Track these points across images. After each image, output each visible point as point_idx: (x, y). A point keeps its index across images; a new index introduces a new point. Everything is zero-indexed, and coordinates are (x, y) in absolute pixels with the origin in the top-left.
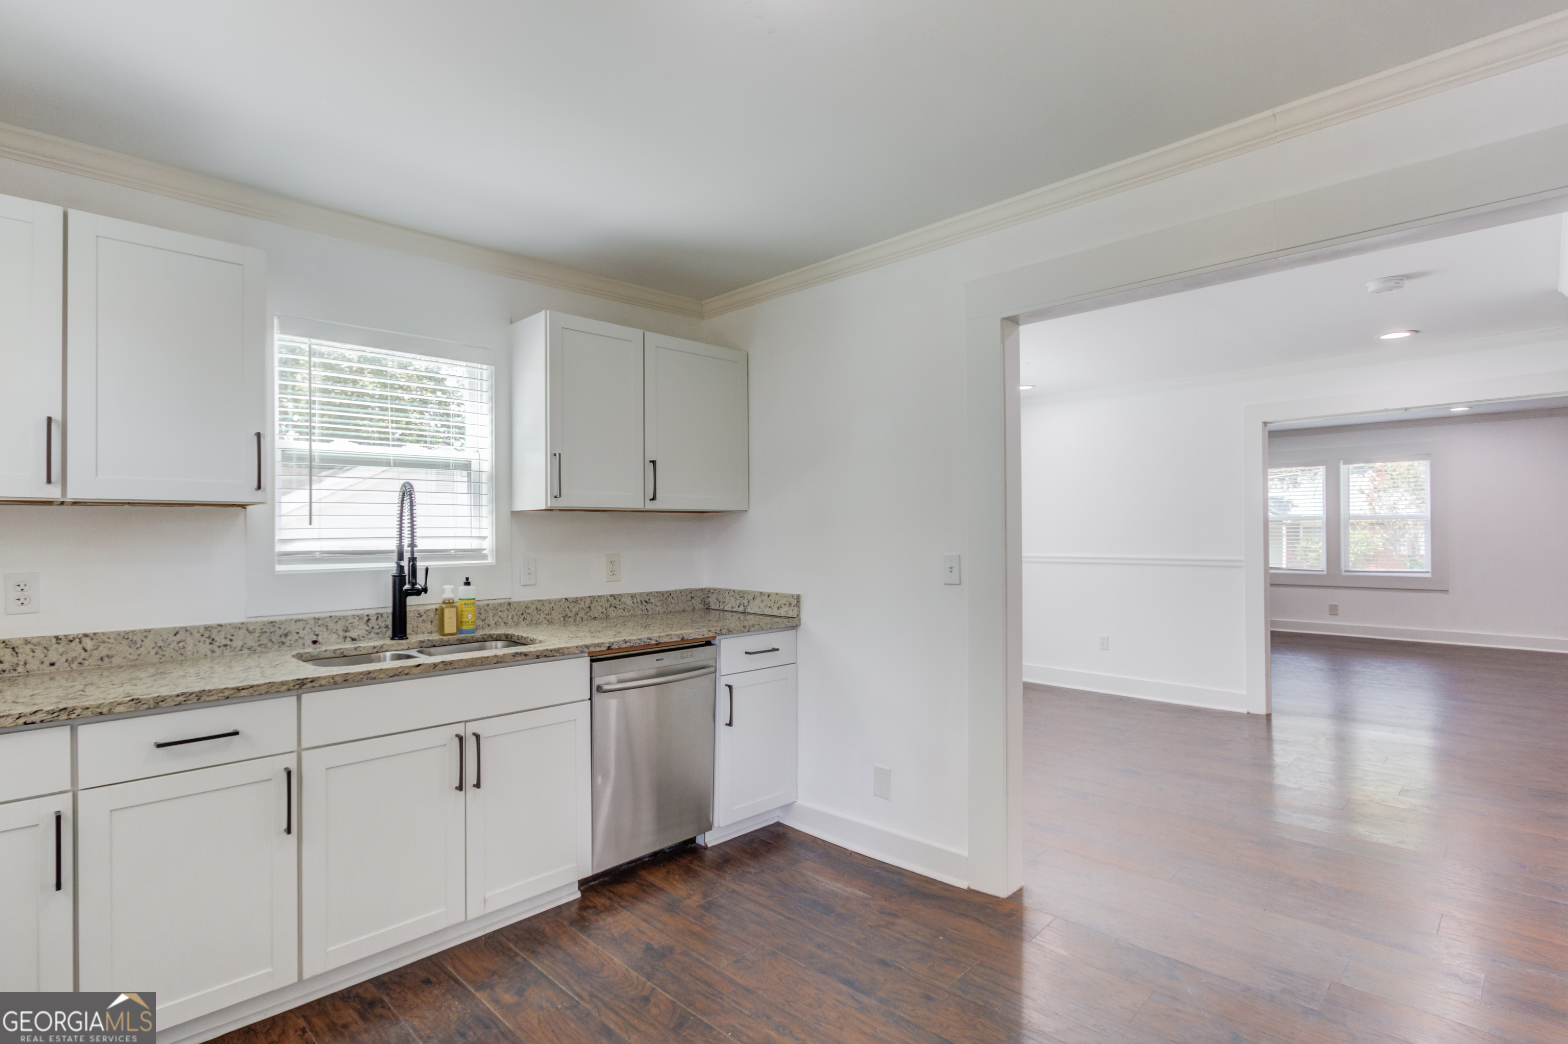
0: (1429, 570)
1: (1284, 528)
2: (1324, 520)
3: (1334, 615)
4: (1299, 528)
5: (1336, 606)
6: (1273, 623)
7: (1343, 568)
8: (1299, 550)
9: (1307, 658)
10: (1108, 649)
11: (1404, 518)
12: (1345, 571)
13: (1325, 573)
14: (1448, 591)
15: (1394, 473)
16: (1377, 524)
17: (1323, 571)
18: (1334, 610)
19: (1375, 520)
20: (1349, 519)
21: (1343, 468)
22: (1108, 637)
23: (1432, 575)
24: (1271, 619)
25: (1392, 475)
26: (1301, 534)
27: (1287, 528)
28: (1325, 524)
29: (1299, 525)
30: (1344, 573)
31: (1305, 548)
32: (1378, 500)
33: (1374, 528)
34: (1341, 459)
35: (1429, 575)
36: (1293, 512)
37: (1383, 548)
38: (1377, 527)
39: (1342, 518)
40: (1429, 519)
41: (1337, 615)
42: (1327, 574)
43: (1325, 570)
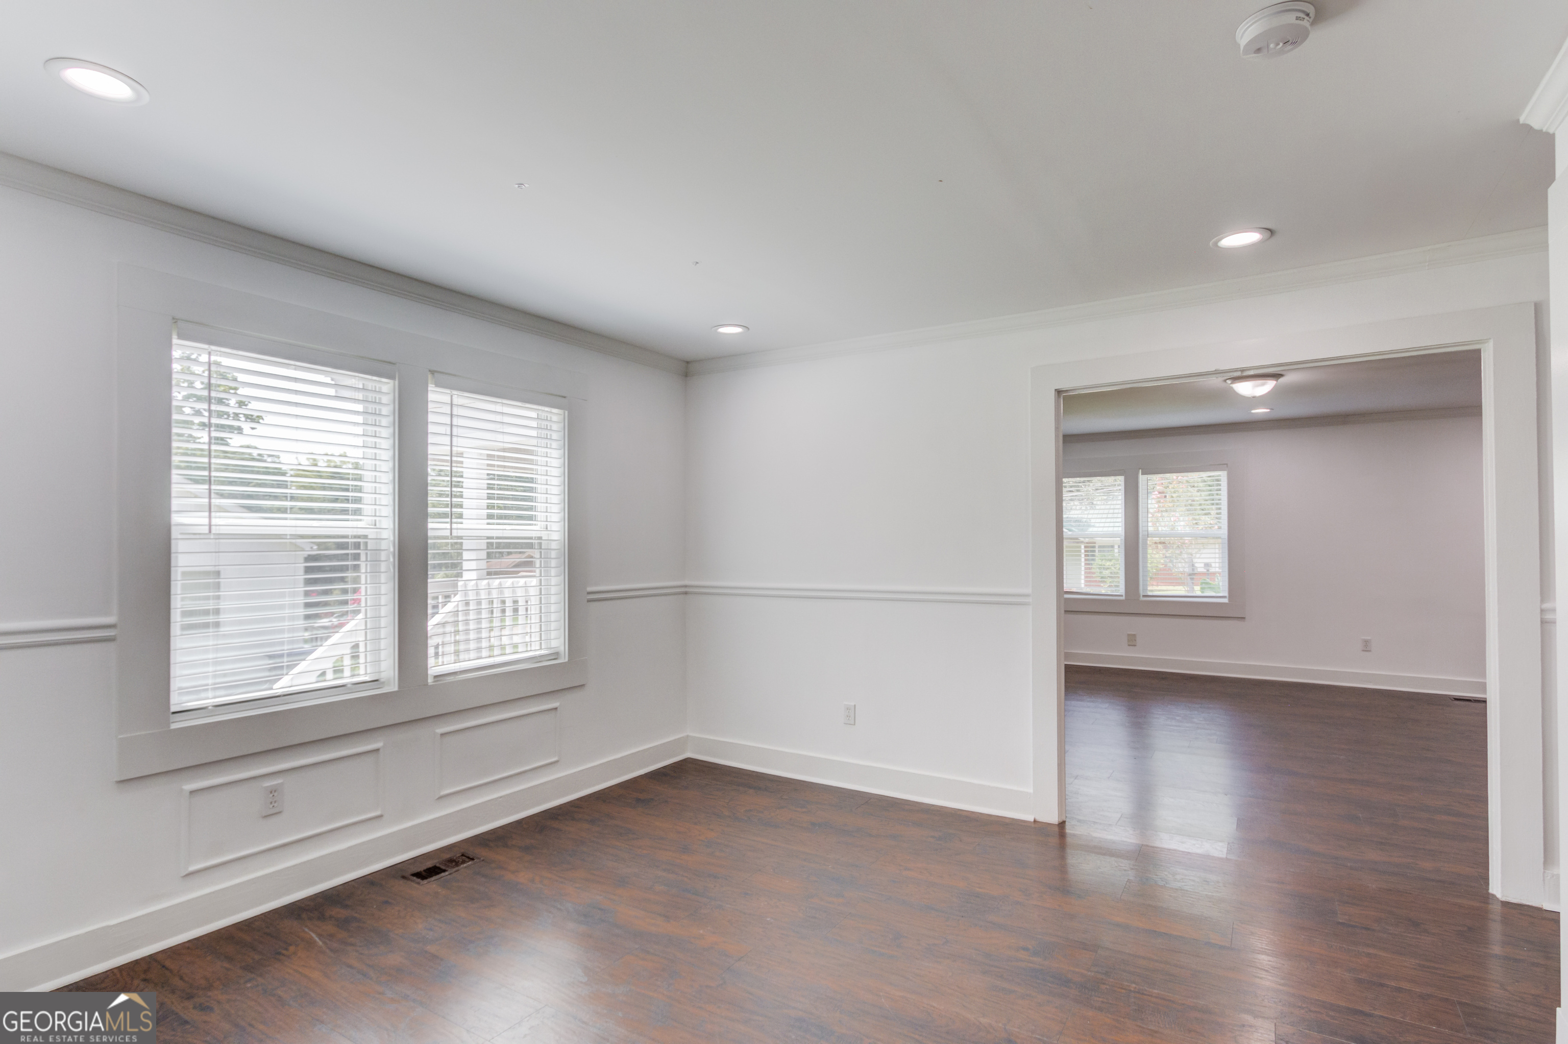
0: (1226, 594)
1: (1083, 547)
2: (1123, 538)
3: (1133, 645)
4: (1094, 547)
5: (1134, 635)
6: (1067, 656)
7: (1142, 593)
8: (1095, 567)
9: (1107, 705)
10: (855, 725)
11: (1181, 536)
12: (1144, 596)
13: (1123, 598)
14: (1244, 618)
15: (1174, 495)
16: (1160, 543)
17: (1122, 596)
18: (1132, 641)
19: (1158, 539)
20: (1148, 537)
21: (1142, 478)
22: (855, 705)
23: (1229, 600)
24: (1065, 651)
25: (1172, 497)
26: (1097, 554)
27: (1085, 547)
28: (1123, 542)
29: (1095, 543)
30: (1142, 599)
31: (1099, 565)
32: (1161, 520)
33: (1157, 547)
34: (1139, 469)
35: (1226, 601)
36: (1091, 530)
37: (1163, 566)
38: (1160, 546)
39: (1141, 536)
40: (1226, 537)
41: (1135, 645)
42: (1126, 599)
43: (1124, 594)
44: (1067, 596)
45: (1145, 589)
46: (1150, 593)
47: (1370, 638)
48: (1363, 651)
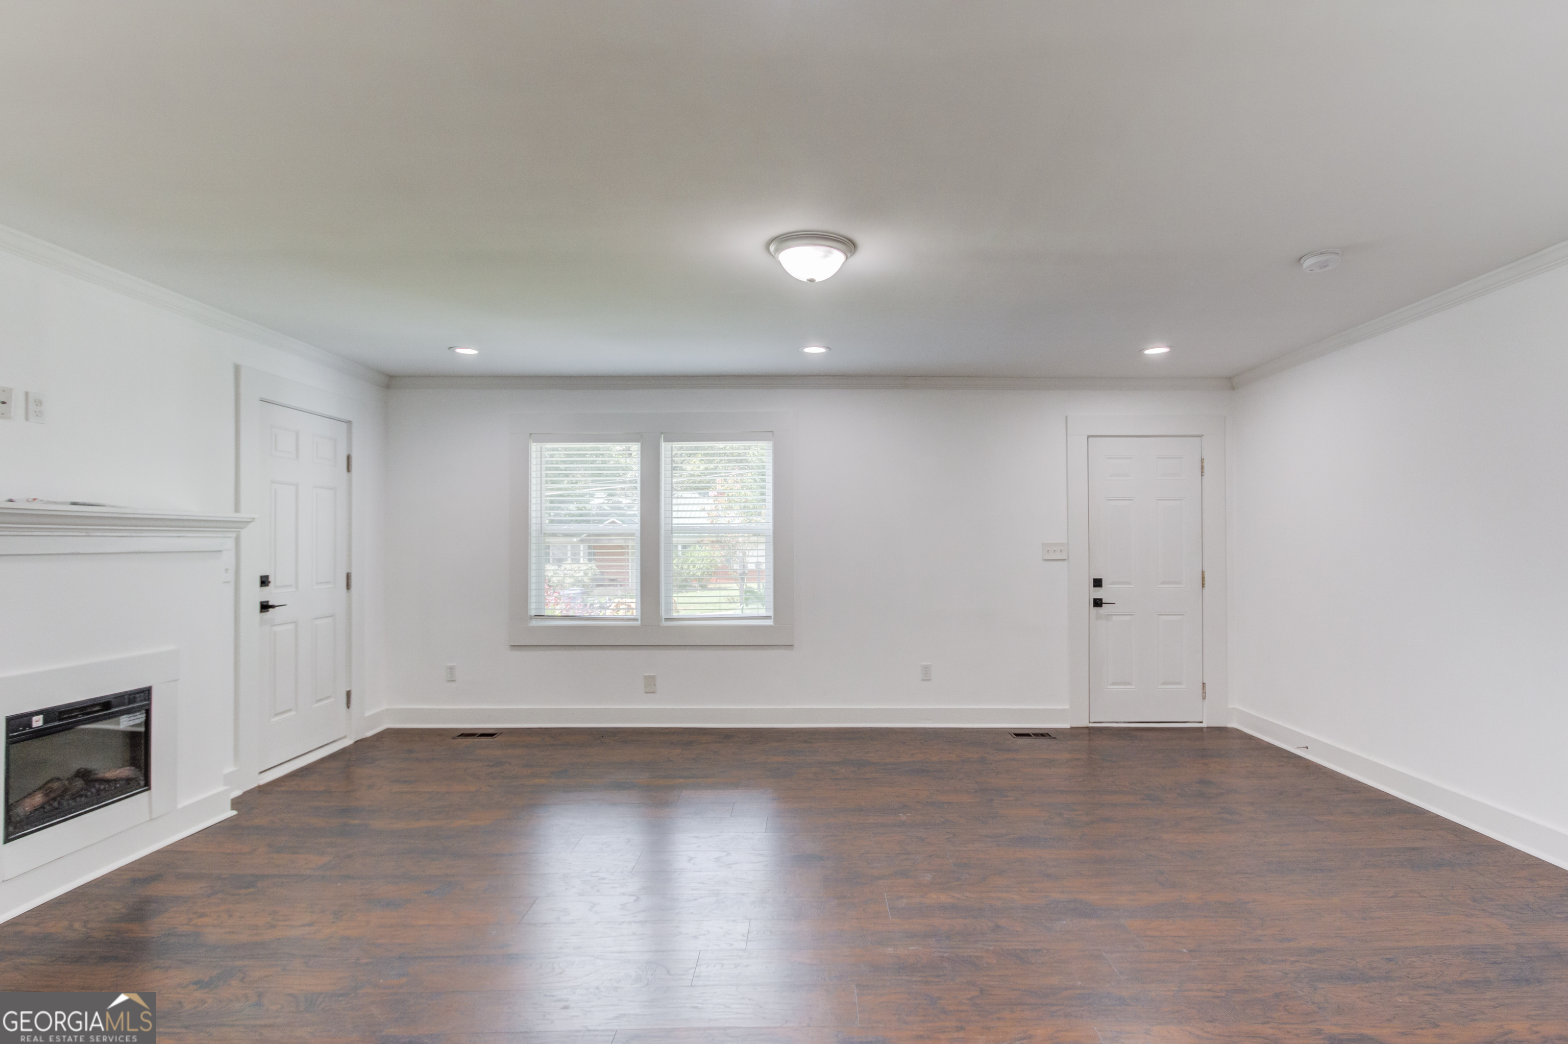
0: (771, 613)
2: (639, 535)
3: (651, 692)
5: (653, 677)
7: (664, 615)
12: (667, 619)
13: (639, 623)
14: (793, 645)
17: (636, 620)
20: (672, 533)
21: (665, 447)
23: (774, 621)
30: (664, 623)
34: (662, 433)
35: (770, 622)
39: (662, 531)
40: (771, 534)
41: (654, 692)
42: (642, 624)
43: (639, 617)
44: (535, 623)
45: (669, 610)
46: (675, 615)
47: (929, 664)
48: (923, 680)
